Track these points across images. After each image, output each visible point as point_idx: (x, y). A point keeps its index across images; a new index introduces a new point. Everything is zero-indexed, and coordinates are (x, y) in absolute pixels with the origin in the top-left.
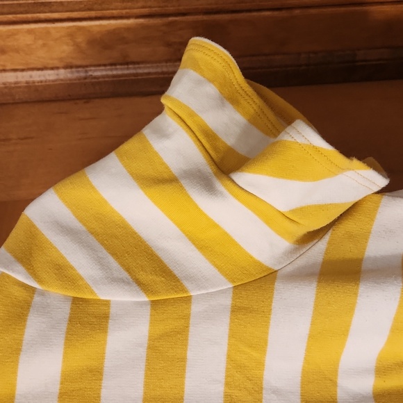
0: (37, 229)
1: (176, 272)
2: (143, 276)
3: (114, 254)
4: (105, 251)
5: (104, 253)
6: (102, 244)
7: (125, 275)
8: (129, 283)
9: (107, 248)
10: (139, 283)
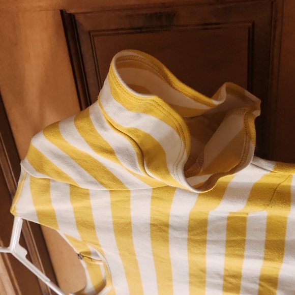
0: (42, 154)
1: (121, 180)
2: (103, 181)
3: (86, 170)
4: (81, 168)
5: (81, 169)
6: (79, 164)
7: (94, 180)
8: (96, 184)
9: (82, 167)
10: (102, 184)
